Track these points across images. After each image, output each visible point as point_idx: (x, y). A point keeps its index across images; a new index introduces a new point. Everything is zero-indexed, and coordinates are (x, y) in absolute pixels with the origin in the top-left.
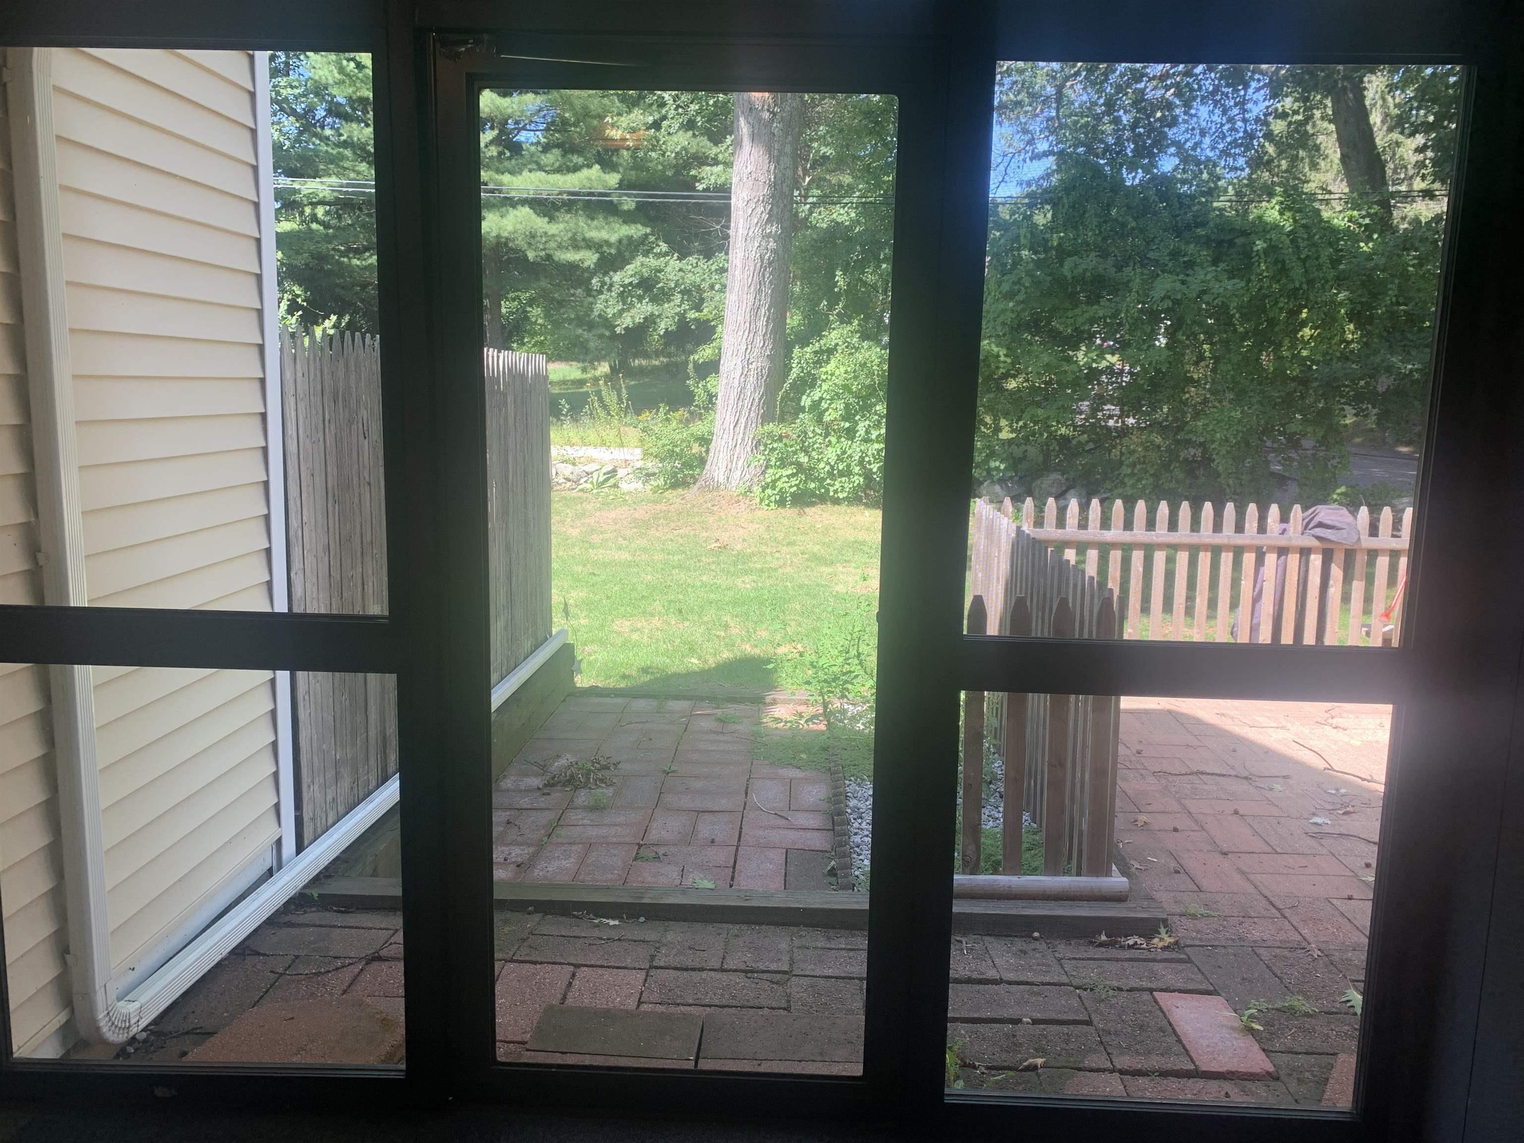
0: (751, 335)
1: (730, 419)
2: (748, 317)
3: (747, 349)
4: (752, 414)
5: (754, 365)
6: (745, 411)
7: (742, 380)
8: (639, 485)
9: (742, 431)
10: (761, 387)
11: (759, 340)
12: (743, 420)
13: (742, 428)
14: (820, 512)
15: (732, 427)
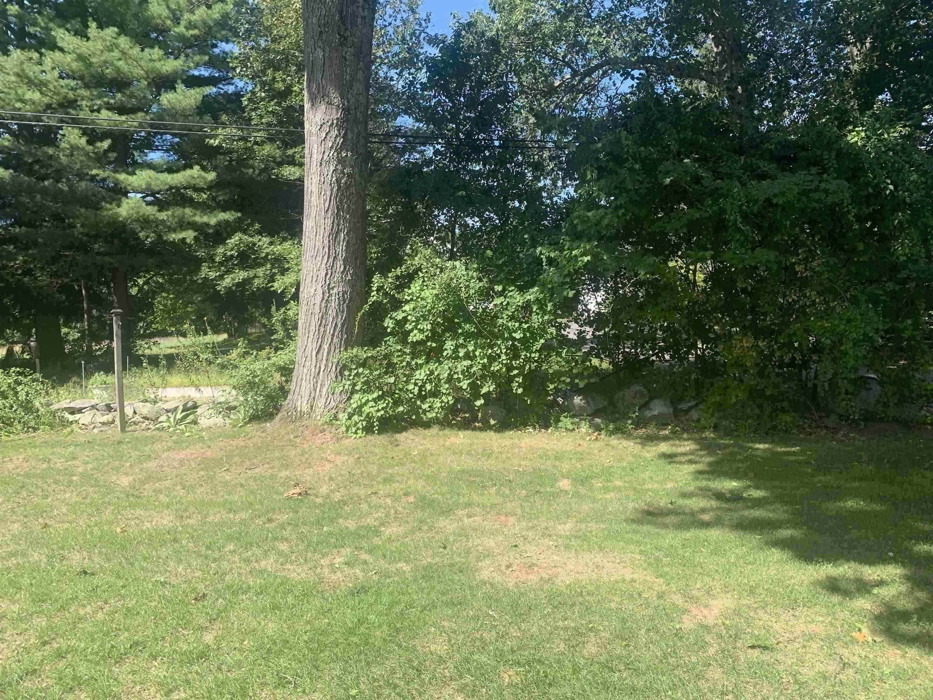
0: (331, 260)
1: (312, 347)
2: (326, 242)
3: (326, 274)
4: (335, 340)
5: (335, 290)
6: (328, 336)
7: (323, 305)
8: (219, 420)
9: (324, 358)
10: (343, 312)
11: (340, 266)
12: (326, 347)
13: (325, 354)
14: (412, 437)
15: (314, 353)
